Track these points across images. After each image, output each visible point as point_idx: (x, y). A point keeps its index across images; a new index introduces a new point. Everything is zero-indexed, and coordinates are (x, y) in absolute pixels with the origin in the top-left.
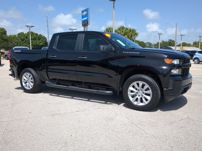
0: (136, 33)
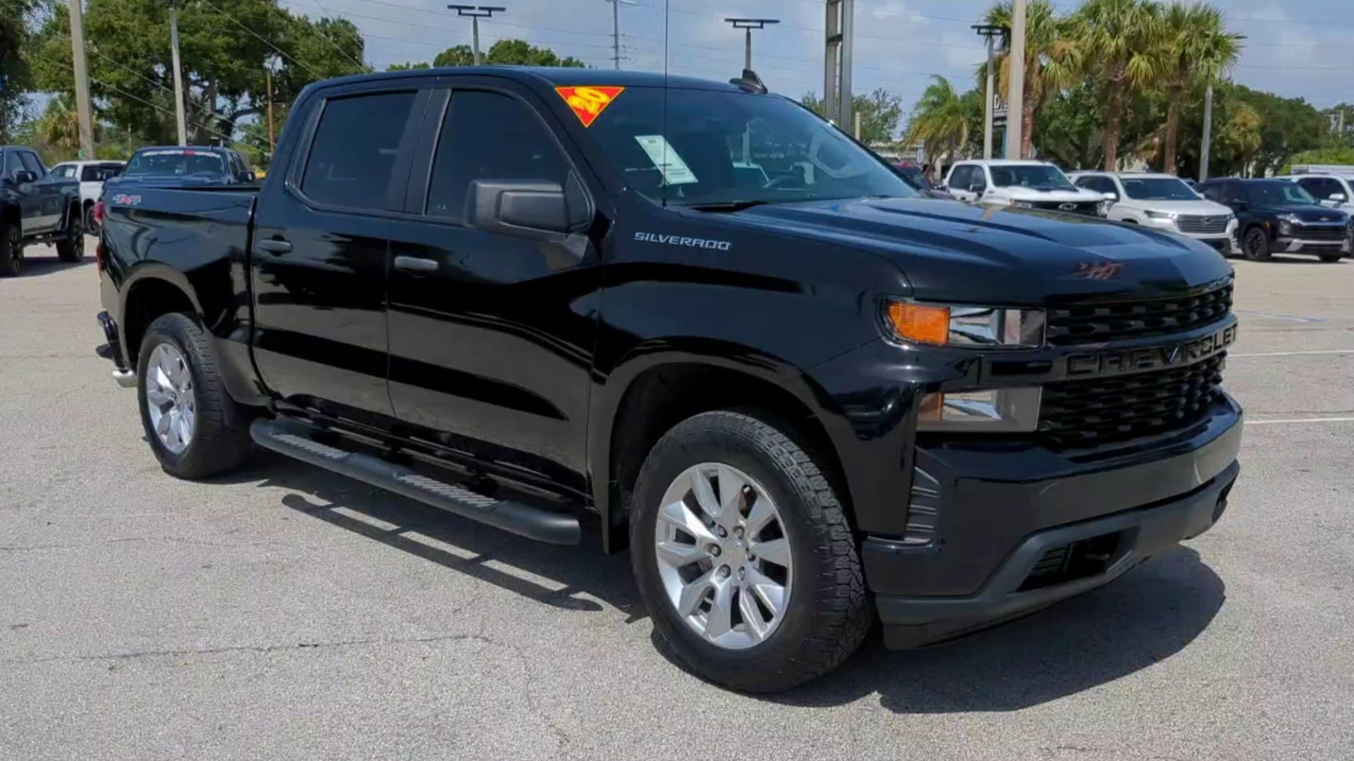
0: (1218, 43)
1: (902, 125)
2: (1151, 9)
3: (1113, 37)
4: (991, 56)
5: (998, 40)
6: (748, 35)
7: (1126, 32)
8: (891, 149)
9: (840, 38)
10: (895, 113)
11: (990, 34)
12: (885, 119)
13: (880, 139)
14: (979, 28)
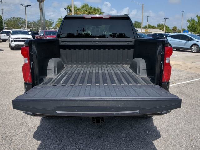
0: (101, 13)
1: (54, 25)
2: (91, 8)
3: (86, 11)
4: (68, 14)
5: (69, 11)
6: (25, 8)
7: (88, 11)
8: (53, 29)
9: (42, 9)
10: (53, 23)
11: (67, 10)
12: (52, 24)
13: (51, 27)
14: (66, 9)
